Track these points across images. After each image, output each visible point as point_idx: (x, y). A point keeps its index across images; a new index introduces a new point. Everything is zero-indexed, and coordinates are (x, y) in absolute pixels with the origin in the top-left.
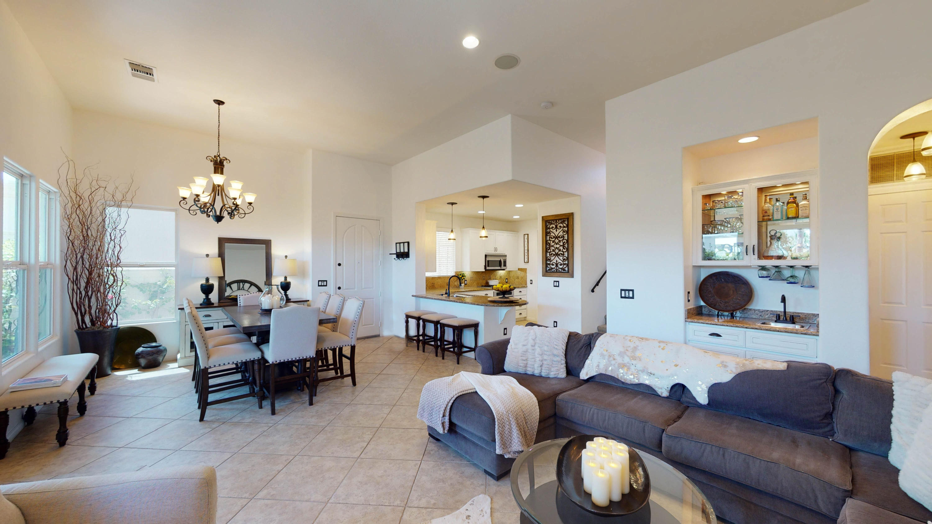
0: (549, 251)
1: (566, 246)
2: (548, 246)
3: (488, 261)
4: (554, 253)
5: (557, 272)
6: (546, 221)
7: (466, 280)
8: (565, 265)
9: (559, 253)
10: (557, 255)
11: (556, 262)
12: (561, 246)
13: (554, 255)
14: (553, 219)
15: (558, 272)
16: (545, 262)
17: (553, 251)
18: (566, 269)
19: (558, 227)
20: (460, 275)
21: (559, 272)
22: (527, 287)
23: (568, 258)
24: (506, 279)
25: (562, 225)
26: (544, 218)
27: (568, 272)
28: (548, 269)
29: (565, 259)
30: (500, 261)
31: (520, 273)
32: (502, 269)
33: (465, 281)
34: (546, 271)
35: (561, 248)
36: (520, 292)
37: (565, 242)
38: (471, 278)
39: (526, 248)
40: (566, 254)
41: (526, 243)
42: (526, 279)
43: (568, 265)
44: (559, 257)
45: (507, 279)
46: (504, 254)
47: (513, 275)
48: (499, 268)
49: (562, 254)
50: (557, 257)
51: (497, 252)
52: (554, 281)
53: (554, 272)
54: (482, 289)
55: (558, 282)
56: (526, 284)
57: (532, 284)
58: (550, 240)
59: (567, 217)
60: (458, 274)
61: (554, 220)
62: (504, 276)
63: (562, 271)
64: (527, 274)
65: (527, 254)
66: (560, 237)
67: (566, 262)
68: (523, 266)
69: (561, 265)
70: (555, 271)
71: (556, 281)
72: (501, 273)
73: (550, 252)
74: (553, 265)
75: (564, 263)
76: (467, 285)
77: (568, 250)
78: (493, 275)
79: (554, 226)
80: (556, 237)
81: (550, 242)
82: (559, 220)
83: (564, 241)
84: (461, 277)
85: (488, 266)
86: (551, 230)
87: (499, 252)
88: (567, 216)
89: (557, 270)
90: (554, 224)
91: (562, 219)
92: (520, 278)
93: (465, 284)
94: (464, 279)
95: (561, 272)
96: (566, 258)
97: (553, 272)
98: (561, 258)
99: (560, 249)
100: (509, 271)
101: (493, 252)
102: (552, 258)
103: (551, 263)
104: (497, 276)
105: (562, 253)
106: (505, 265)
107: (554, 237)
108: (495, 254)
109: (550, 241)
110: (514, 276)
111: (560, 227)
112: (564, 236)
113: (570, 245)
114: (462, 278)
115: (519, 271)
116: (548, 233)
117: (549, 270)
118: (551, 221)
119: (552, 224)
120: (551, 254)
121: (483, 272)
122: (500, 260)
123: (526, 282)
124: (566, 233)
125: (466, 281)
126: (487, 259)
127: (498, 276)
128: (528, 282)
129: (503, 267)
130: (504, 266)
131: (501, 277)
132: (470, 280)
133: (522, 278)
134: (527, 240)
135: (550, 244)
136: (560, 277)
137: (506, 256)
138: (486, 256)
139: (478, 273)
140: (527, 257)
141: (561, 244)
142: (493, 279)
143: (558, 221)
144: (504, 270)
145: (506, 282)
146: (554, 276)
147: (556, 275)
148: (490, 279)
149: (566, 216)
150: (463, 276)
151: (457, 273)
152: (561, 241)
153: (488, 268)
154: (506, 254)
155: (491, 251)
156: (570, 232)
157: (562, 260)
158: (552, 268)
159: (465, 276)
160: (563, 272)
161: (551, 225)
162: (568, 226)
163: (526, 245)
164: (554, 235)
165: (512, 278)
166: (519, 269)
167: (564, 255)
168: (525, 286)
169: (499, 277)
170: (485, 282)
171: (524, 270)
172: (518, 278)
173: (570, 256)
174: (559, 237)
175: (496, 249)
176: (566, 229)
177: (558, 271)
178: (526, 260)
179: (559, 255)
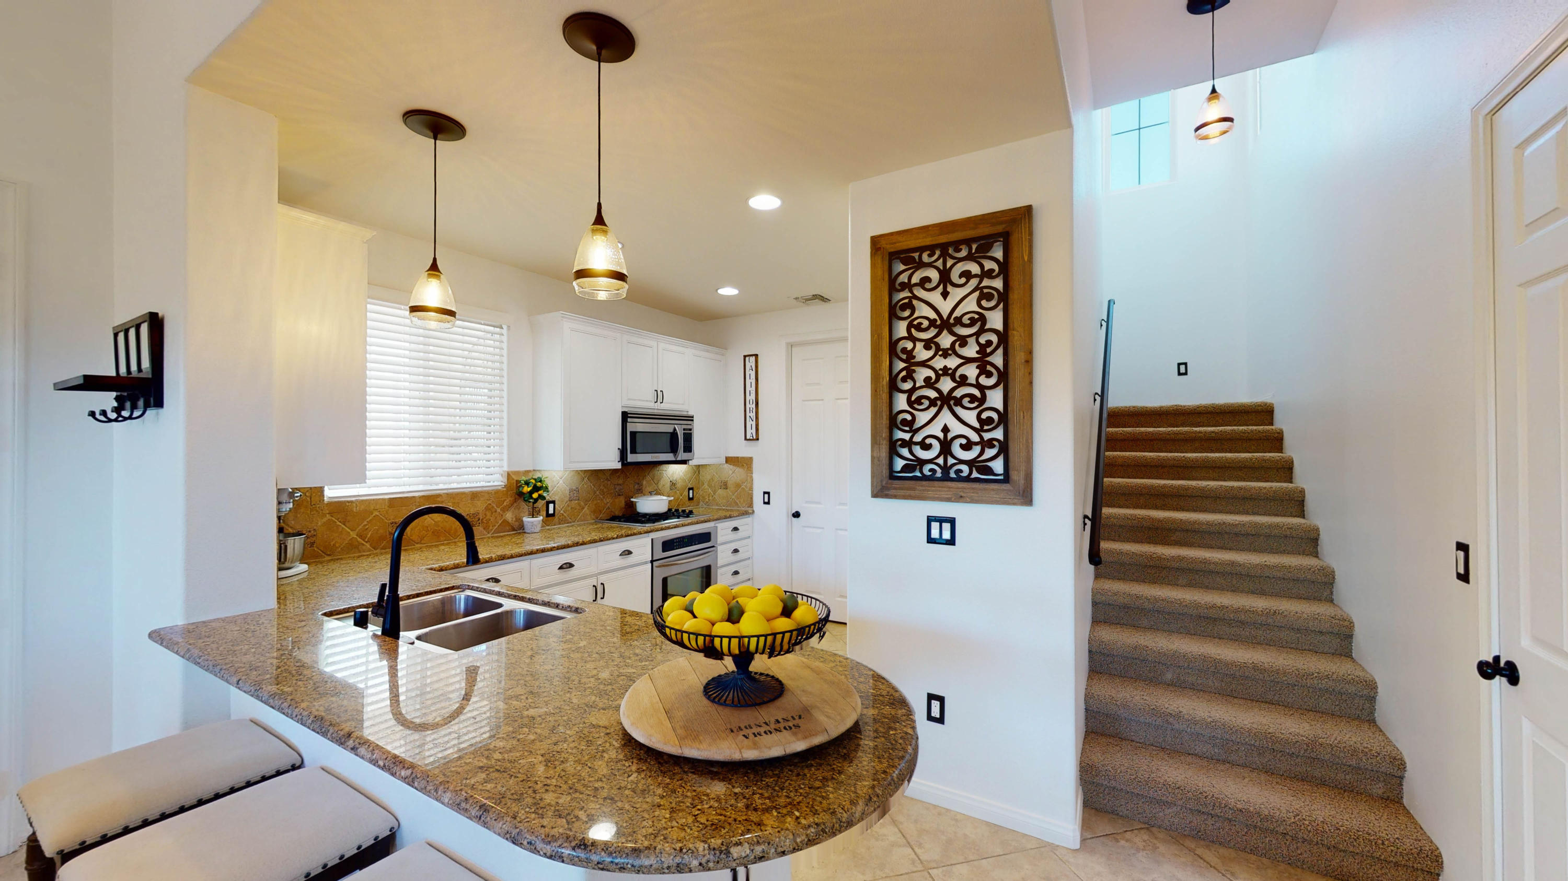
0: (907, 386)
1: (997, 359)
2: (902, 365)
3: (633, 434)
4: (933, 394)
5: (946, 477)
6: (894, 256)
7: (553, 502)
8: (993, 446)
9: (958, 393)
10: (947, 401)
11: (941, 435)
12: (968, 360)
13: (933, 403)
14: (928, 241)
15: (952, 480)
16: (885, 434)
17: (929, 384)
18: (998, 466)
19: (955, 276)
20: (527, 483)
21: (960, 479)
22: (753, 512)
23: (1004, 418)
24: (689, 489)
25: (974, 268)
26: (883, 243)
27: (1007, 478)
28: (899, 464)
29: (990, 420)
30: (674, 435)
31: (733, 474)
32: (679, 459)
33: (548, 503)
34: (892, 475)
35: (971, 372)
36: (736, 529)
37: (989, 343)
38: (571, 491)
39: (751, 397)
40: (995, 399)
41: (751, 381)
42: (751, 489)
43: (1004, 449)
44: (958, 410)
45: (692, 489)
46: (685, 414)
47: (709, 477)
48: (670, 457)
49: (973, 398)
50: (945, 409)
51: (663, 406)
52: (930, 520)
53: (931, 478)
54: (610, 534)
55: (952, 521)
56: (751, 505)
57: (768, 503)
58: (911, 338)
59: (1000, 229)
60: (518, 482)
61: (931, 249)
62: (684, 480)
63: (975, 474)
64: (755, 476)
65: (753, 415)
66: (966, 320)
67: (998, 434)
68: (741, 449)
69: (967, 447)
70: (939, 474)
71: (941, 520)
72: (675, 472)
73: (910, 392)
74: (926, 447)
75: (987, 436)
76: (556, 519)
77: (1004, 377)
78: (648, 478)
79: (934, 275)
80: (945, 324)
81: (909, 345)
82: (957, 245)
83: (982, 340)
84: (531, 493)
85: (634, 451)
86: (920, 293)
87: (670, 405)
88: (1001, 223)
89: (946, 468)
90: (930, 265)
91: (974, 240)
92: (730, 484)
93: (548, 515)
94: (541, 497)
95: (968, 479)
96: (995, 416)
97: (924, 478)
98: (970, 417)
99: (964, 378)
100: (698, 467)
101: (651, 405)
102: (922, 418)
103: (918, 438)
104: (662, 483)
105: (976, 392)
106: (688, 448)
107: (932, 323)
108: (656, 412)
109: (914, 340)
110: (712, 479)
111: (967, 275)
112: (987, 314)
113: (1018, 358)
114: (535, 495)
115: (726, 466)
116: (903, 307)
117: (905, 469)
118: (916, 255)
119: (921, 265)
120: (919, 400)
121: (615, 471)
122: (671, 430)
123: (752, 498)
124: (992, 303)
125: (551, 506)
126: (631, 427)
127: (665, 483)
128: (758, 498)
129: (682, 455)
130: (685, 451)
131: (673, 484)
132: (567, 499)
133: (738, 486)
134: (753, 373)
135: (910, 354)
136: (960, 499)
137: (690, 418)
138: (625, 416)
139: (596, 475)
140: (754, 423)
141: (971, 351)
142: (651, 493)
143: (951, 251)
144: (684, 462)
145: (690, 499)
146: (931, 494)
147: (944, 494)
148: (640, 492)
149: (993, 225)
150: (536, 489)
151: (516, 478)
152: (972, 341)
153: (631, 458)
154: (690, 413)
155: (643, 402)
156: (1014, 296)
157: (977, 425)
158: (922, 462)
159: (546, 489)
160: (977, 480)
161: (917, 269)
162: (1005, 267)
163: (751, 389)
164: (933, 315)
165: (706, 486)
166: (728, 460)
167: (983, 400)
168: (748, 511)
169: (669, 484)
170: (623, 504)
171: (744, 463)
172: (725, 486)
173: (1014, 406)
174: (959, 321)
175: (659, 396)
176: (998, 284)
177: (953, 475)
178: (751, 432)
179: (958, 402)
